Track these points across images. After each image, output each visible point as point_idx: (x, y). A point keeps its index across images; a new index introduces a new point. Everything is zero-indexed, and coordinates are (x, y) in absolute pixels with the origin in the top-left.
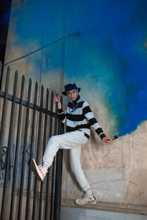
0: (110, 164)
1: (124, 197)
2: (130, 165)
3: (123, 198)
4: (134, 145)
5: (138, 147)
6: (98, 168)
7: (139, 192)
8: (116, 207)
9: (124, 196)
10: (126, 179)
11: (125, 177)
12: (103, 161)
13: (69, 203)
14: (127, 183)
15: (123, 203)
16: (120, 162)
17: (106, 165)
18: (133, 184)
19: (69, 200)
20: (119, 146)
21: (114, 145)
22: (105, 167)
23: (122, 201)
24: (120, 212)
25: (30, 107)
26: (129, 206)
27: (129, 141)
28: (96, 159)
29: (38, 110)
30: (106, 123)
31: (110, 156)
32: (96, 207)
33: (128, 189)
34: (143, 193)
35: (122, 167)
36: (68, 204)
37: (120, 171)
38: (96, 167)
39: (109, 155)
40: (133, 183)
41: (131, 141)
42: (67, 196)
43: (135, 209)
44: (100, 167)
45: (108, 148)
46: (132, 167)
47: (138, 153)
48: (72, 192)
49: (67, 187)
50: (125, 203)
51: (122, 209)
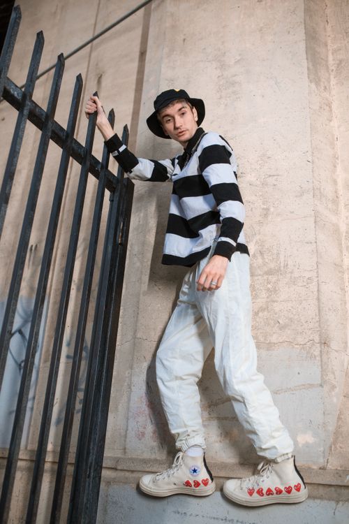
0: (275, 336)
1: (327, 447)
3: (322, 449)
9: (328, 444)
10: (334, 387)
11: (331, 376)
15: (323, 468)
16: (311, 325)
19: (132, 460)
20: (307, 275)
21: (292, 273)
23: (321, 461)
27: (341, 266)
30: (263, 209)
31: (277, 309)
33: (339, 418)
35: (320, 343)
36: (127, 474)
37: (312, 357)
39: (275, 304)
41: (345, 267)
42: (125, 449)
45: (269, 283)
48: (143, 434)
49: (128, 419)
50: (329, 466)
51: (321, 488)
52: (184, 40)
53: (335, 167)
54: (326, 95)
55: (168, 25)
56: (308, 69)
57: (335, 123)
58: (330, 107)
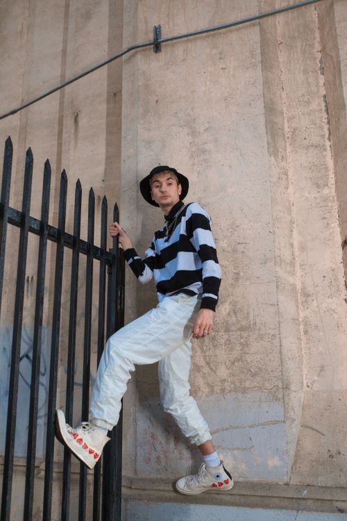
0: (248, 382)
1: (290, 468)
2: (302, 383)
3: (286, 470)
4: (310, 330)
5: (321, 334)
6: (218, 391)
7: (329, 451)
8: (270, 495)
9: (290, 465)
10: (294, 420)
11: (291, 414)
12: (232, 375)
13: (144, 490)
14: (295, 430)
15: (287, 484)
16: (276, 374)
17: (238, 385)
18: (310, 430)
19: (143, 480)
20: (272, 332)
21: (259, 330)
22: (236, 390)
23: (286, 479)
24: (281, 508)
25: (31, 227)
26: (306, 492)
27: (298, 320)
28: (211, 369)
30: (235, 273)
31: (249, 360)
32: (216, 496)
33: (298, 444)
34: (339, 453)
35: (283, 388)
36: (140, 492)
37: (277, 399)
38: (212, 392)
39: (247, 356)
40: (312, 428)
41: (301, 319)
42: (136, 471)
43: (320, 498)
44: (223, 390)
45: (242, 338)
46: (308, 386)
47: (321, 349)
48: (149, 459)
49: (136, 447)
50: (292, 482)
51: (286, 500)
52: (157, 101)
53: (292, 231)
54: (283, 164)
55: (140, 84)
56: (268, 143)
57: (291, 190)
58: (287, 175)
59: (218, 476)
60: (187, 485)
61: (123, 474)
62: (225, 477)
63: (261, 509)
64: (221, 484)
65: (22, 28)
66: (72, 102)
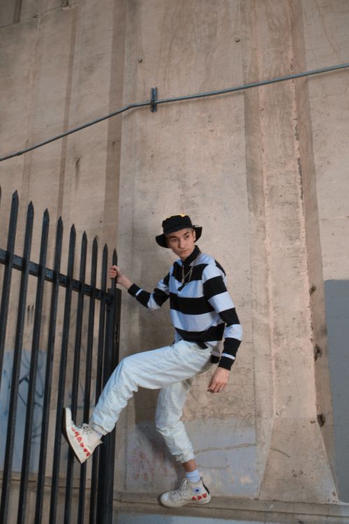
0: (226, 409)
1: (259, 486)
2: (272, 411)
3: (256, 487)
4: (280, 365)
5: (290, 368)
6: (200, 417)
7: (293, 471)
8: (242, 508)
9: (260, 483)
10: (264, 444)
11: (262, 437)
12: (212, 403)
13: (133, 503)
14: (265, 452)
15: (256, 499)
16: (249, 403)
17: (217, 412)
18: (278, 453)
19: (133, 494)
20: (247, 366)
22: (214, 416)
23: (256, 495)
24: (251, 520)
25: (46, 277)
26: (272, 506)
27: (270, 355)
28: (194, 397)
29: (63, 283)
32: (196, 509)
33: (267, 465)
34: (302, 473)
35: (255, 416)
36: (130, 505)
37: (250, 425)
38: (194, 417)
40: (280, 451)
41: (273, 355)
42: (125, 486)
43: (284, 511)
44: (204, 416)
46: (277, 414)
47: (289, 381)
48: (138, 476)
49: (126, 465)
50: (261, 498)
51: (255, 513)
52: (152, 156)
53: (267, 277)
54: (261, 218)
55: (138, 139)
56: (249, 199)
57: (268, 241)
58: (265, 227)
59: (197, 490)
60: (170, 498)
61: (115, 488)
62: (203, 491)
63: (233, 521)
64: (200, 498)
65: (29, 73)
66: (74, 147)
